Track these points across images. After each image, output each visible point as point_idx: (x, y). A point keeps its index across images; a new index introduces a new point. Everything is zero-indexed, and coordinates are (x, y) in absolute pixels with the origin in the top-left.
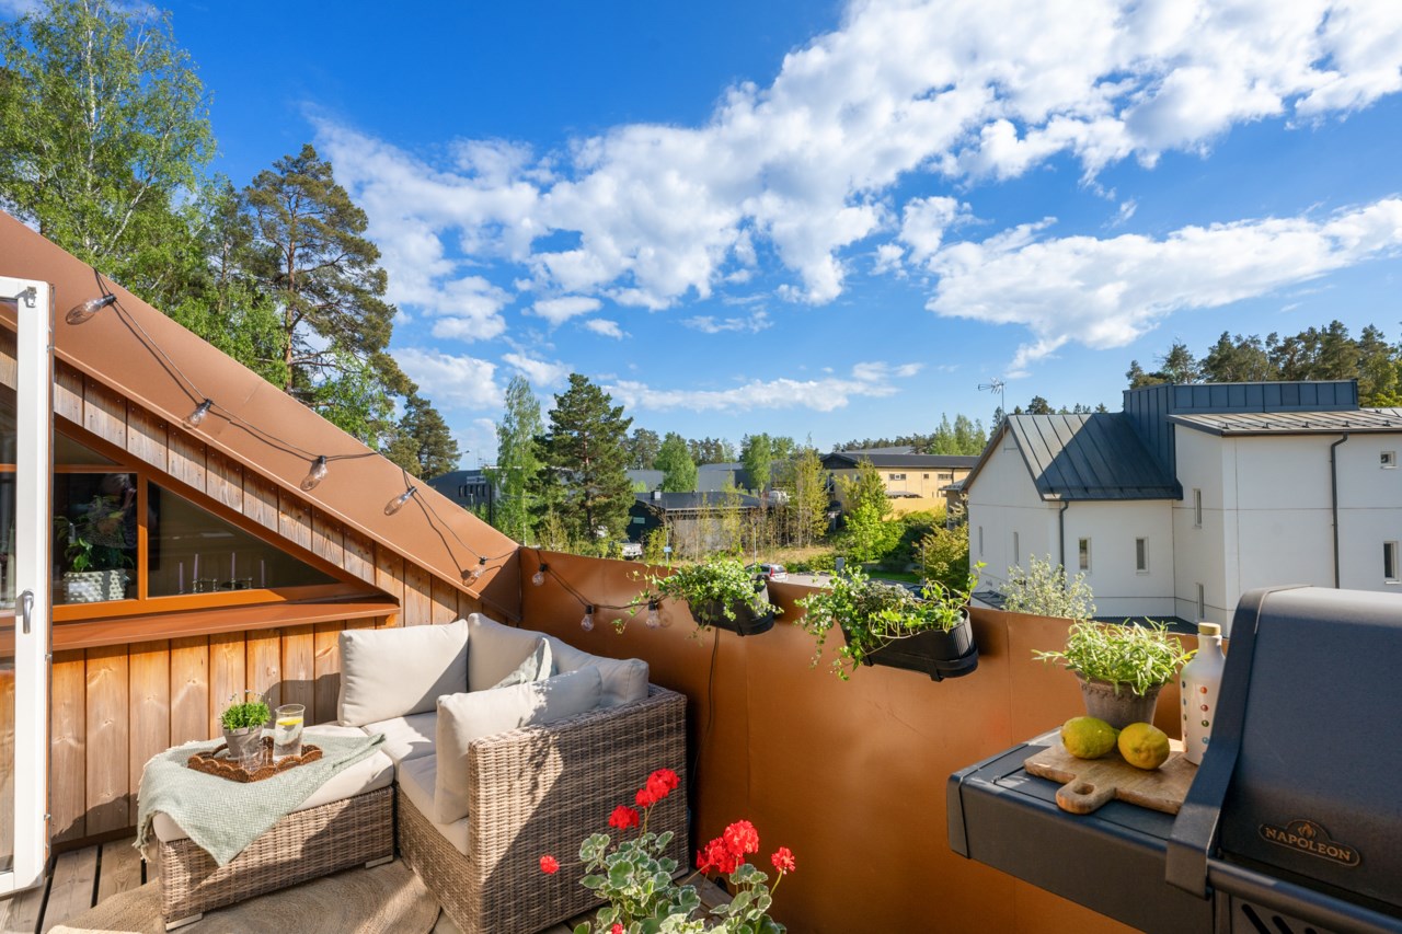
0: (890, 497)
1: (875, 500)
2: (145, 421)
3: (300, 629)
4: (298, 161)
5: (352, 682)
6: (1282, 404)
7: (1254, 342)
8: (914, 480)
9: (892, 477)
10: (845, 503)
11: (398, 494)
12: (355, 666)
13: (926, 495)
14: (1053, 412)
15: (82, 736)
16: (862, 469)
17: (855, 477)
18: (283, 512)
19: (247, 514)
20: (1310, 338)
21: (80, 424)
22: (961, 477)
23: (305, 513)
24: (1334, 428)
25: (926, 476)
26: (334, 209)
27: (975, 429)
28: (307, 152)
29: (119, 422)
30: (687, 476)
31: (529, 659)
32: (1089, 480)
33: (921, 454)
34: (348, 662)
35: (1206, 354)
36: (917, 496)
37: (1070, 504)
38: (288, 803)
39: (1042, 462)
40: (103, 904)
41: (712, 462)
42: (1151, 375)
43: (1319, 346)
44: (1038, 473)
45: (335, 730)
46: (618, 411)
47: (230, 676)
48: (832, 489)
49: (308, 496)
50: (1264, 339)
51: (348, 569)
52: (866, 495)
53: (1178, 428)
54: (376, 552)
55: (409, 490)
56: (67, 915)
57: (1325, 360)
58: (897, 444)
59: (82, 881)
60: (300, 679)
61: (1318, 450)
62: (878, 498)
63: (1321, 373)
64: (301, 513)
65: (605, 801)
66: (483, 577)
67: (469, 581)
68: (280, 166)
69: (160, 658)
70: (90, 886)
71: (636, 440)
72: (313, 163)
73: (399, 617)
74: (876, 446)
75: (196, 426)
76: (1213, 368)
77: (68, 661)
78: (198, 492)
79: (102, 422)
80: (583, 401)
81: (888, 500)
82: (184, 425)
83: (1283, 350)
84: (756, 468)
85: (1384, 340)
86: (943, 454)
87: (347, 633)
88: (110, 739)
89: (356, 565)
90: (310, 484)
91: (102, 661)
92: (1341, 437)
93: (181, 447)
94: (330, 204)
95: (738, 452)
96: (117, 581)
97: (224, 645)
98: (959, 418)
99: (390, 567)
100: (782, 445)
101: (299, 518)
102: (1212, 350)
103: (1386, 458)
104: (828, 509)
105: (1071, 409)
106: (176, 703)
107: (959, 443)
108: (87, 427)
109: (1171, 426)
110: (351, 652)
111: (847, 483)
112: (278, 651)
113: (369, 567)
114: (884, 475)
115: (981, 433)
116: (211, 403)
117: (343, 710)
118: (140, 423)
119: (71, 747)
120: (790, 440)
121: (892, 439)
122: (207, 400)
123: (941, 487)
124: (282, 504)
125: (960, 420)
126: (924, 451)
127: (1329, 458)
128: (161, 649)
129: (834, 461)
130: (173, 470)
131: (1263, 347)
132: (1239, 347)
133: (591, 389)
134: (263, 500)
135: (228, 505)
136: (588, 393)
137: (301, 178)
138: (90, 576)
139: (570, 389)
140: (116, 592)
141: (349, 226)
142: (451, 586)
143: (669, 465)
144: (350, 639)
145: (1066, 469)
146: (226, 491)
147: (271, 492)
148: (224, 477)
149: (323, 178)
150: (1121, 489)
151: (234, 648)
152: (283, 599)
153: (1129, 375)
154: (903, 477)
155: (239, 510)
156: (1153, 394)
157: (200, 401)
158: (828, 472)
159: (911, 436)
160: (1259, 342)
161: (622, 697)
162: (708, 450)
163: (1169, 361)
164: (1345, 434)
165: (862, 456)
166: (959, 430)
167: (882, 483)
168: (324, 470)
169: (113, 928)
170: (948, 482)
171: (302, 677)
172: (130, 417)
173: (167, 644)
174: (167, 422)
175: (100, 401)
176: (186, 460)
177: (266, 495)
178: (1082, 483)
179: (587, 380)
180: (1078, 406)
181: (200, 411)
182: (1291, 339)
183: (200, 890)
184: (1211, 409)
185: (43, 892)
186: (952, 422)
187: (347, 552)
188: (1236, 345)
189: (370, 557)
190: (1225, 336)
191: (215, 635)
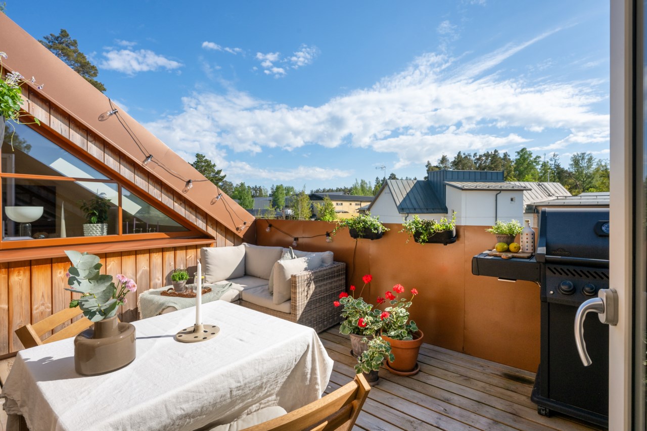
0: (337, 213)
1: (331, 214)
2: (127, 162)
3: (181, 248)
4: (58, 37)
5: (208, 267)
6: (481, 179)
7: (469, 156)
8: (346, 206)
9: (337, 204)
10: (318, 215)
11: (216, 197)
13: (351, 212)
14: (398, 179)
16: (325, 200)
17: (322, 204)
18: (175, 202)
19: (163, 202)
20: (487, 155)
21: (103, 162)
22: (365, 205)
23: (183, 202)
24: (497, 188)
25: (351, 204)
26: (79, 64)
27: (368, 185)
28: (63, 34)
29: (117, 163)
30: (249, 202)
31: (286, 254)
32: (416, 206)
33: (346, 195)
34: (206, 259)
35: (453, 160)
36: (347, 212)
37: (409, 215)
39: (400, 199)
41: (258, 197)
42: (434, 167)
43: (490, 158)
44: (398, 204)
46: (219, 172)
47: (157, 265)
48: (313, 209)
49: (185, 195)
50: (472, 155)
51: (198, 225)
52: (327, 211)
53: (447, 187)
54: (207, 217)
55: (219, 195)
57: (492, 164)
58: (337, 191)
61: (491, 196)
62: (332, 213)
63: (490, 168)
64: (181, 202)
65: (327, 296)
66: (244, 229)
67: (239, 231)
68: (48, 39)
69: (132, 258)
71: (223, 186)
72: (66, 39)
73: (215, 244)
74: (328, 191)
75: (146, 165)
76: (456, 165)
78: (145, 192)
79: (110, 162)
80: (203, 166)
81: (336, 214)
82: (142, 165)
83: (478, 159)
84: (279, 199)
85: (510, 158)
86: (356, 195)
87: (205, 248)
89: (200, 224)
90: (185, 191)
91: (112, 259)
92: (499, 192)
93: (139, 174)
94: (77, 61)
95: (270, 192)
97: (155, 253)
98: (362, 181)
99: (212, 225)
100: (288, 190)
101: (181, 204)
102: (455, 158)
103: (512, 200)
104: (311, 217)
105: (404, 178)
106: (138, 275)
107: (362, 191)
108: (105, 163)
109: (445, 185)
110: (207, 255)
111: (319, 206)
112: (173, 256)
113: (205, 225)
114: (334, 203)
115: (370, 187)
118: (125, 163)
120: (292, 188)
121: (335, 189)
122: (151, 155)
123: (357, 208)
124: (175, 198)
125: (363, 182)
126: (348, 194)
127: (495, 199)
128: (132, 255)
129: (314, 197)
130: (137, 183)
131: (473, 159)
132: (464, 157)
133: (206, 161)
134: (168, 197)
135: (156, 198)
136: (205, 163)
137: (60, 46)
138: (97, 225)
139: (196, 160)
141: (87, 73)
142: (232, 231)
143: (241, 197)
144: (206, 251)
145: (408, 202)
146: (155, 193)
147: (171, 193)
148: (155, 187)
149: (72, 48)
150: (427, 209)
151: (158, 254)
152: (168, 237)
153: (427, 166)
154: (342, 204)
155: (160, 200)
156: (435, 173)
157: (148, 155)
158: (311, 202)
159: (343, 188)
160: (471, 156)
161: (327, 264)
162: (256, 191)
163: (441, 161)
164: (500, 190)
165: (326, 195)
166: (362, 186)
167: (334, 207)
168: (191, 185)
170: (359, 207)
171: (182, 267)
172: (121, 160)
173: (134, 253)
174: (137, 163)
175: (110, 153)
176: (141, 179)
177: (170, 195)
178: (413, 207)
179: (204, 157)
180: (407, 178)
181: (148, 159)
182: (481, 155)
184: (458, 180)
186: (360, 182)
187: (197, 219)
188: (463, 156)
189: (205, 221)
190: (459, 153)
191: (152, 249)
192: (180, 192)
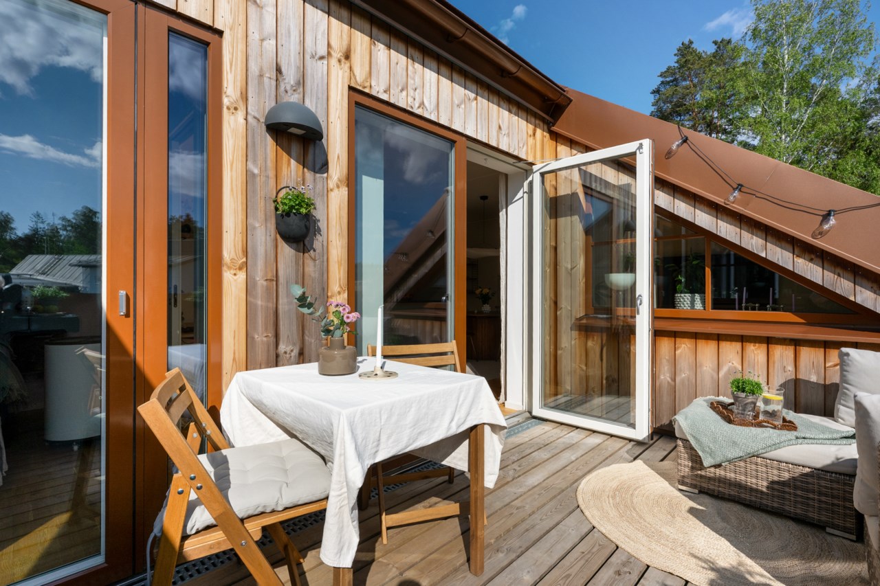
2: (704, 205)
5: (847, 389)
12: (850, 377)
15: (673, 377)
18: (797, 256)
19: (769, 258)
21: (672, 212)
23: (817, 256)
29: (691, 208)
34: (846, 374)
38: (754, 447)
40: (665, 462)
45: (827, 422)
47: (756, 365)
49: (820, 243)
51: (859, 302)
56: (648, 460)
59: (664, 450)
60: (812, 380)
64: (813, 256)
69: (713, 345)
70: (666, 453)
75: (733, 203)
77: (668, 337)
78: (735, 244)
79: (682, 209)
82: (725, 203)
87: (844, 350)
88: (687, 384)
90: (821, 233)
91: (683, 340)
93: (725, 218)
96: (699, 300)
97: (752, 344)
101: (811, 260)
106: (722, 374)
108: (675, 213)
112: (792, 356)
116: (742, 186)
117: (838, 410)
118: (702, 207)
119: (668, 382)
122: (739, 185)
124: (796, 251)
128: (713, 339)
130: (720, 232)
134: (781, 248)
135: (755, 252)
138: (685, 296)
140: (698, 306)
144: (847, 355)
146: (754, 244)
147: (788, 242)
148: (752, 234)
151: (759, 347)
152: (801, 321)
157: (735, 186)
168: (832, 221)
169: (659, 474)
171: (814, 379)
172: (696, 203)
173: (716, 337)
174: (717, 204)
175: (682, 197)
176: (728, 225)
177: (784, 244)
181: (734, 192)
183: (697, 475)
185: (647, 446)
187: (858, 288)
191: (746, 336)
192: (807, 238)
